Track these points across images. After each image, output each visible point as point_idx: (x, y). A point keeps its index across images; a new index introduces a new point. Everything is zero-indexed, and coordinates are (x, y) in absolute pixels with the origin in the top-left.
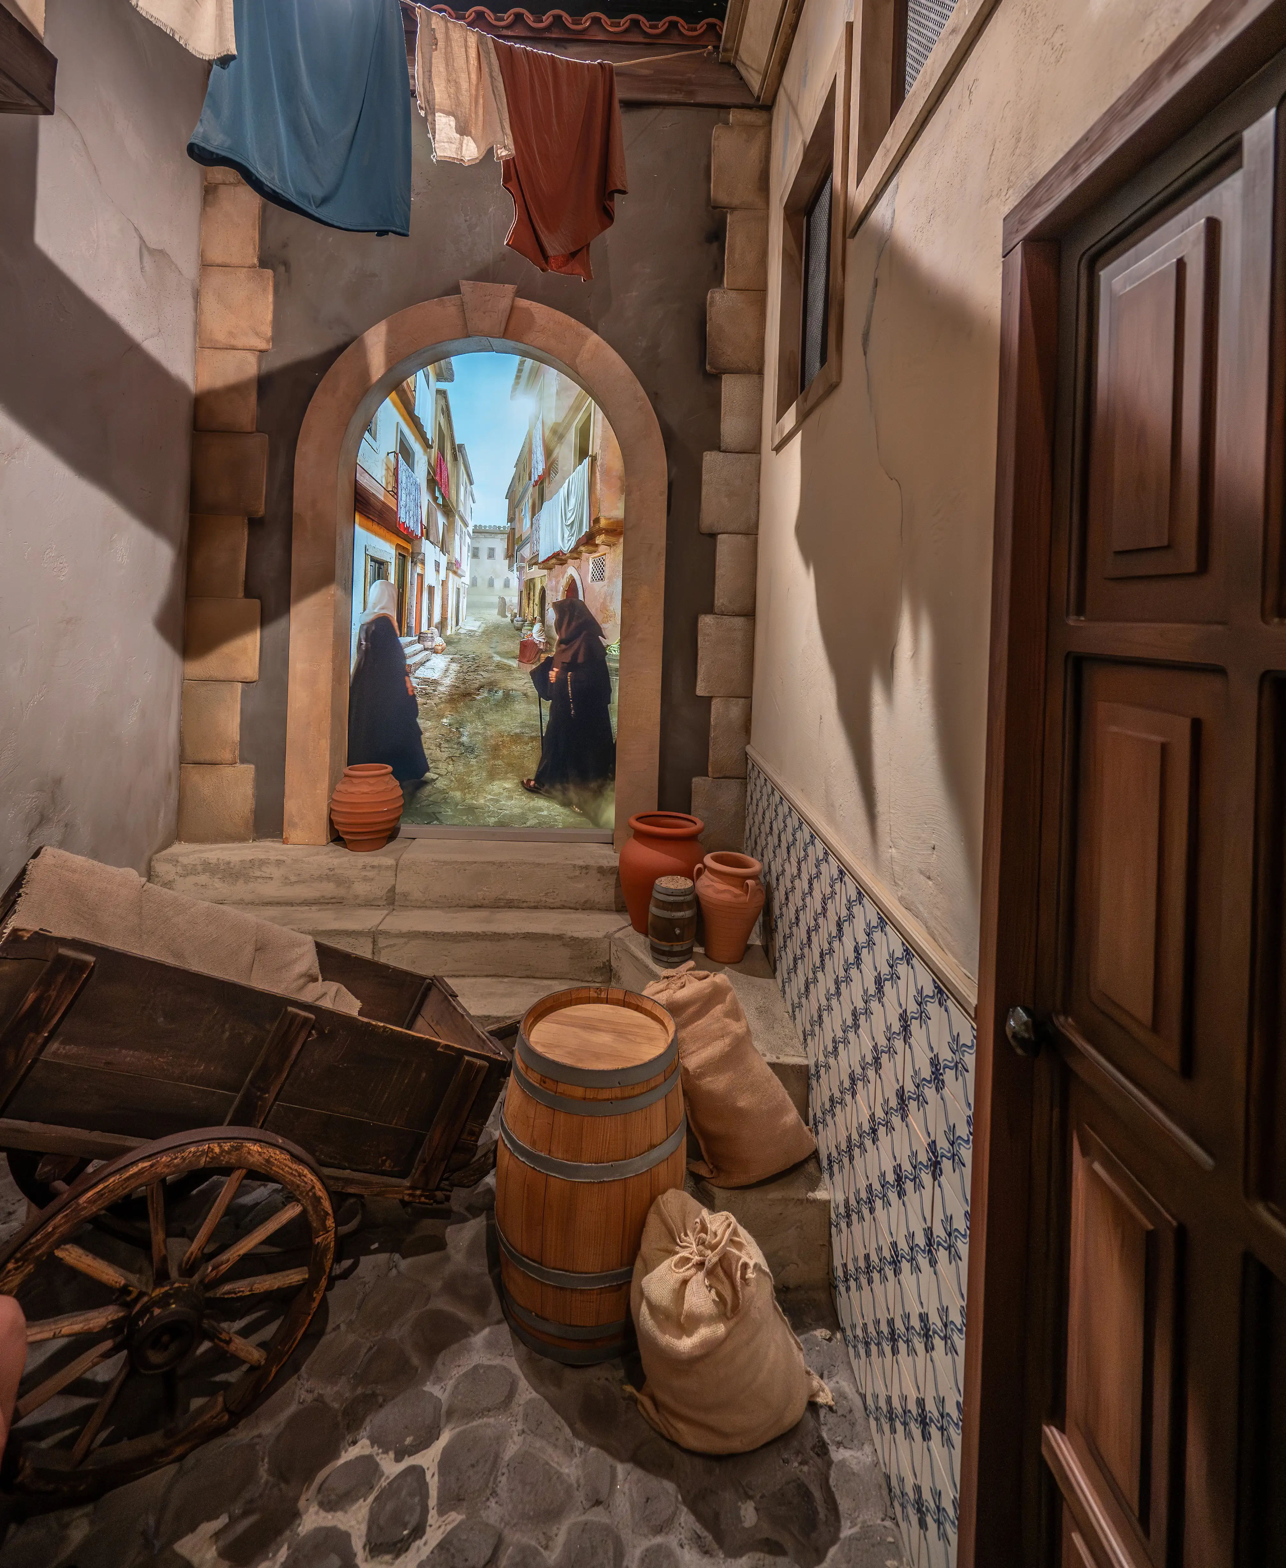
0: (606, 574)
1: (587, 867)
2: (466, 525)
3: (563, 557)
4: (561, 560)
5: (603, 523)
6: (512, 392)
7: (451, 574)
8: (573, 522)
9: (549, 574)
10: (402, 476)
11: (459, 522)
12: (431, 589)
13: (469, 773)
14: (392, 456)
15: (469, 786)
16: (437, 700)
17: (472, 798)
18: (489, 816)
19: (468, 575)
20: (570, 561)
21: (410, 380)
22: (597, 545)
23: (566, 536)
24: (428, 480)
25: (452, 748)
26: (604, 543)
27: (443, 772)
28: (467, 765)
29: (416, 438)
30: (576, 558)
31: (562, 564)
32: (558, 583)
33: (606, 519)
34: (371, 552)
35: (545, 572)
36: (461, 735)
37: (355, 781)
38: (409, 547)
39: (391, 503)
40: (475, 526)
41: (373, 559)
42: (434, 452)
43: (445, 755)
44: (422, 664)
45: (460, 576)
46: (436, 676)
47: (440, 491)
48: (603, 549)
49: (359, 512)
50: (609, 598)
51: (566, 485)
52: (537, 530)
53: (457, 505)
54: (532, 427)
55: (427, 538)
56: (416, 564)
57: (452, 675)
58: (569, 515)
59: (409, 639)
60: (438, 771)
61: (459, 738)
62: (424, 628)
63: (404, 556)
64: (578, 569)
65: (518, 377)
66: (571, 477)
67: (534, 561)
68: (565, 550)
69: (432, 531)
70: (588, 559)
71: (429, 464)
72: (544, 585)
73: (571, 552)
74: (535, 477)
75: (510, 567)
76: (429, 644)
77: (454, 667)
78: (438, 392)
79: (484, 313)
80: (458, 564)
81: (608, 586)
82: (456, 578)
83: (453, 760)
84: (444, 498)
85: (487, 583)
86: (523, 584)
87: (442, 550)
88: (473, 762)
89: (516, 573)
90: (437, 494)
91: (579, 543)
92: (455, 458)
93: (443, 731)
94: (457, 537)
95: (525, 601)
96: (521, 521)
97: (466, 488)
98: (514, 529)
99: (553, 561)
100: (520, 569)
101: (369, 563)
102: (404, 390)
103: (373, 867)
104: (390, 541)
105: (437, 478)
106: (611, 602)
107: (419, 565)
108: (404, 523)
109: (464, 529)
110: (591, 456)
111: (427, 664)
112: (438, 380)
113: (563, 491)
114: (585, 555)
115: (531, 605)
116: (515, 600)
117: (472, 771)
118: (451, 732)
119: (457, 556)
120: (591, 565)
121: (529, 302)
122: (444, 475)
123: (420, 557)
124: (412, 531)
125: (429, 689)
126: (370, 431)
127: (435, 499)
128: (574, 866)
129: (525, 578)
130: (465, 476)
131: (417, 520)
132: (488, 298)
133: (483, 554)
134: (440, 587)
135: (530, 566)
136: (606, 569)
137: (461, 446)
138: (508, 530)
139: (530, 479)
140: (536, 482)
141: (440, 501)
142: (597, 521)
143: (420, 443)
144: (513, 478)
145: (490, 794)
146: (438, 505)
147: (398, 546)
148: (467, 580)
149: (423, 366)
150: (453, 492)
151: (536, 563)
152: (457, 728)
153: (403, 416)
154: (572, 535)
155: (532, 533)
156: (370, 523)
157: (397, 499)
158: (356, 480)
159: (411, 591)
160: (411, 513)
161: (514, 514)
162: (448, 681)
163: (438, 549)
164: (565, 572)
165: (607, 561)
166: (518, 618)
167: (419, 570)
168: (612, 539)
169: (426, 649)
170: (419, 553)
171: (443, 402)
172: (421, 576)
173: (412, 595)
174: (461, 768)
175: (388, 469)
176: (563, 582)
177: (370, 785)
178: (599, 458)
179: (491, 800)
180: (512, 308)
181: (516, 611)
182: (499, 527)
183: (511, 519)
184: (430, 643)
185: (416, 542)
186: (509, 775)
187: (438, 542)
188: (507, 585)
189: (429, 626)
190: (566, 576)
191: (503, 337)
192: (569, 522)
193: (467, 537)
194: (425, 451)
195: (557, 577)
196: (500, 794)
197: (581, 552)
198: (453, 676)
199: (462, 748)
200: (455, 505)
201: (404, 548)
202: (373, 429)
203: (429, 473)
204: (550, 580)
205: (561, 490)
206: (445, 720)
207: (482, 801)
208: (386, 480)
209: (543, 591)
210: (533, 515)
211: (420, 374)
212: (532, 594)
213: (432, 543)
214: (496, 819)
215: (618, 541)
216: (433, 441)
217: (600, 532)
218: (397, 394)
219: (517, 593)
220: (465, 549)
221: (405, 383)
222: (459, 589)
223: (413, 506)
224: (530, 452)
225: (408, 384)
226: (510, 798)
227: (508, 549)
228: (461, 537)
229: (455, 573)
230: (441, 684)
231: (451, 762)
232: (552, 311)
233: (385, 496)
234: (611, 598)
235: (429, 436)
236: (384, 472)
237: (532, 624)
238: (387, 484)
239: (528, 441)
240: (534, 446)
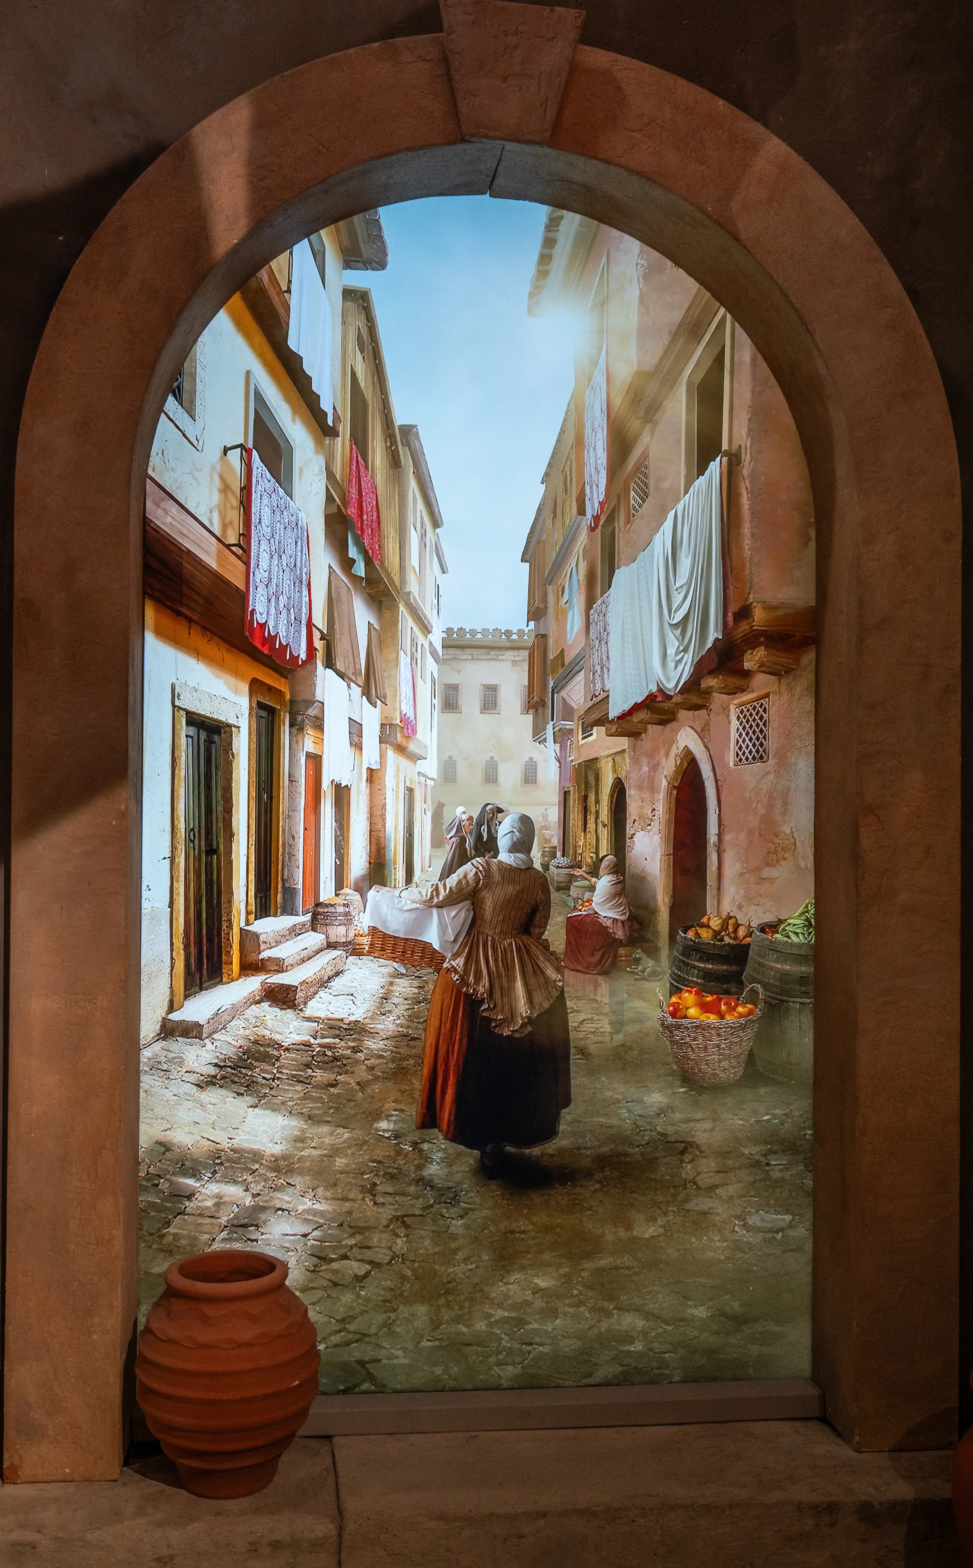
0: (772, 744)
1: (831, 1508)
2: (426, 629)
3: (667, 705)
4: (662, 711)
5: (759, 616)
6: (531, 295)
7: (390, 753)
8: (686, 618)
9: (634, 748)
10: (261, 507)
11: (407, 623)
12: (341, 794)
13: (447, 1257)
14: (235, 456)
15: (449, 1289)
16: (361, 1073)
17: (458, 1320)
18: (500, 1364)
19: (432, 754)
20: (683, 714)
21: (278, 264)
22: (747, 675)
23: (671, 651)
24: (327, 517)
25: (404, 1194)
26: (763, 668)
27: (383, 1256)
28: (442, 1235)
29: (295, 411)
30: (696, 708)
31: (663, 723)
32: (655, 768)
33: (769, 608)
34: (188, 702)
35: (623, 742)
36: (427, 1160)
37: (210, 1311)
38: (281, 685)
39: (234, 575)
40: (449, 631)
41: (195, 720)
42: (341, 444)
43: (387, 1213)
44: (324, 983)
45: (414, 758)
46: (357, 1012)
47: (359, 543)
48: (761, 682)
49: (152, 597)
50: (779, 804)
51: (668, 525)
52: (604, 639)
53: (403, 580)
54: (584, 380)
55: (329, 664)
56: (301, 729)
57: (399, 1008)
58: (677, 598)
59: (285, 922)
60: (368, 1254)
61: (420, 1167)
62: (327, 893)
63: (271, 711)
64: (703, 733)
65: (545, 259)
66: (680, 507)
67: (594, 716)
68: (670, 685)
69: (341, 648)
70: (726, 709)
71: (330, 475)
72: (622, 776)
73: (682, 691)
74: (592, 508)
75: (538, 733)
76: (338, 932)
77: (405, 987)
78: (349, 294)
79: (505, 79)
80: (408, 727)
81: (778, 775)
82: (403, 762)
83: (407, 1227)
84: (369, 562)
85: (480, 775)
86: (569, 772)
87: (366, 692)
88: (457, 1226)
89: (551, 749)
90: (353, 552)
91: (701, 670)
92: (395, 462)
93: (379, 1153)
94: (404, 660)
95: (575, 817)
96: (562, 615)
97: (423, 536)
98: (544, 636)
99: (643, 715)
100: (562, 736)
101: (183, 729)
102: (261, 291)
103: (276, 1545)
104: (236, 673)
105: (352, 511)
106: (785, 813)
107: (310, 731)
108: (262, 626)
109: (421, 639)
110: (727, 454)
111: (337, 983)
112: (348, 265)
113: (662, 540)
114: (718, 699)
115: (591, 825)
116: (554, 814)
117: (455, 1252)
118: (399, 1152)
119: (406, 708)
120: (735, 723)
121: (612, 56)
122: (368, 500)
123: (312, 712)
124: (284, 648)
125: (343, 1047)
126: (178, 394)
127: (347, 564)
128: (799, 1507)
129: (575, 758)
130: (421, 506)
131: (298, 620)
132: (514, 40)
133: (471, 701)
134: (364, 784)
135: (587, 730)
136: (771, 732)
137: (408, 431)
138: (529, 640)
139: (582, 511)
140: (596, 518)
141: (360, 569)
142: (744, 613)
143: (305, 422)
144: (539, 510)
145: (500, 1306)
146: (354, 578)
147: (255, 686)
148: (430, 767)
149: (309, 230)
150: (391, 546)
151: (600, 722)
152: (415, 1144)
153: (261, 356)
154: (686, 650)
155: (589, 646)
156: (182, 629)
157: (247, 564)
158: (145, 517)
159: (292, 797)
160: (283, 600)
161: (545, 599)
162: (388, 1025)
163: (357, 691)
164: (673, 741)
165: (772, 711)
166: (560, 860)
167: (309, 744)
168: (783, 659)
169: (331, 946)
170: (310, 703)
171: (360, 322)
172: (315, 760)
173: (293, 809)
174: (427, 1245)
175: (225, 488)
176: (669, 766)
177: (253, 1319)
178: (746, 458)
179: (506, 1320)
180: (574, 68)
181: (555, 842)
182: (508, 633)
183: (536, 613)
184: (342, 930)
185: (301, 673)
186: (546, 1256)
187: (357, 673)
188: (530, 776)
189: (339, 884)
190: (674, 751)
191: (551, 143)
192: (679, 616)
193: (429, 659)
194: (319, 443)
195: (650, 755)
196: (527, 1304)
197: (708, 692)
198: (401, 1010)
199: (428, 1192)
200: (396, 579)
201: (270, 689)
202: (186, 386)
203: (329, 498)
204: (636, 761)
205: (658, 537)
206: (383, 1125)
207: (481, 1326)
208: (223, 517)
209: (619, 791)
210: (590, 602)
211: (302, 250)
212: (592, 797)
213: (341, 675)
214: (518, 1370)
215: (797, 662)
216: (337, 418)
217: (752, 640)
218: (245, 298)
219: (555, 798)
220: (424, 689)
221: (263, 274)
222: (410, 790)
223: (287, 584)
224: (579, 443)
225: (271, 273)
226: (552, 1313)
227: (531, 687)
228: (413, 658)
229: (401, 749)
230: (373, 1034)
231: (402, 1232)
232: (669, 78)
233: (220, 558)
234: (785, 804)
235: (326, 405)
236: (216, 497)
237: (594, 872)
238: (225, 526)
239: (573, 416)
240: (588, 430)
